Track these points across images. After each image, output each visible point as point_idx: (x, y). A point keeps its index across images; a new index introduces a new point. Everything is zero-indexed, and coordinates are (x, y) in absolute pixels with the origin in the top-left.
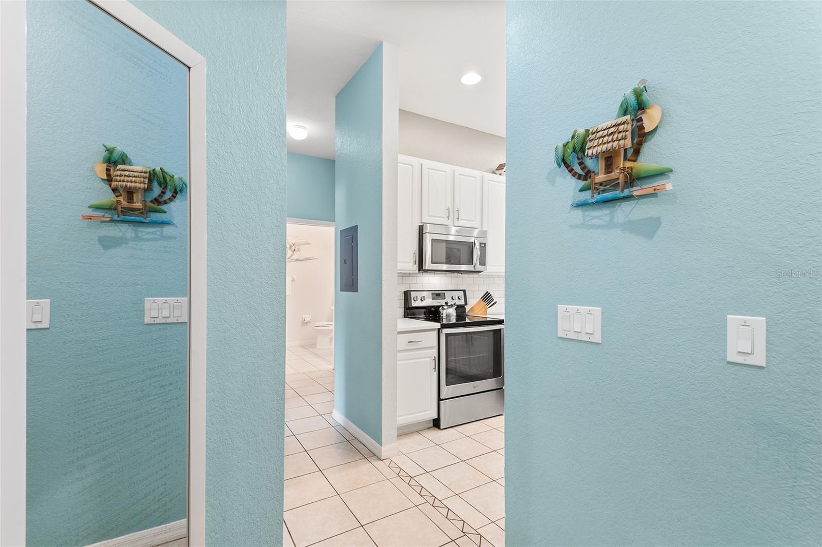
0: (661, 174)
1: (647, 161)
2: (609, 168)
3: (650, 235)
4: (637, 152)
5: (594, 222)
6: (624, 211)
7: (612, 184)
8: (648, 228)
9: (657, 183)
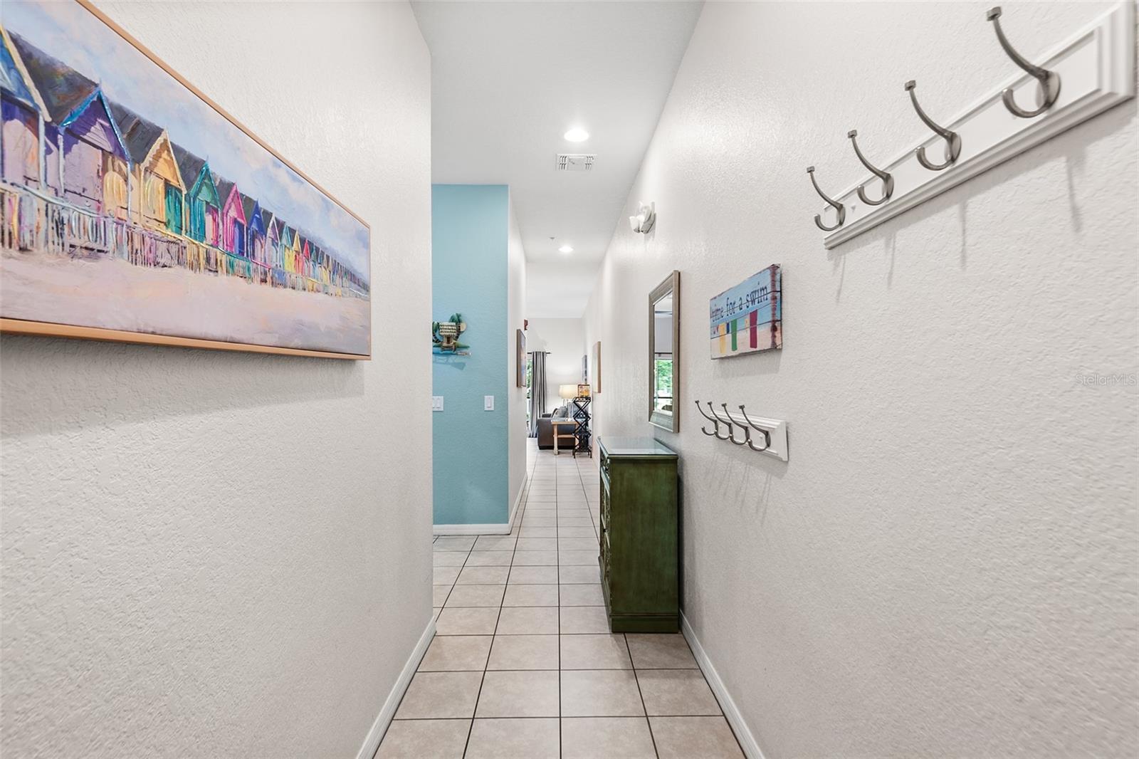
0: (466, 347)
1: (461, 341)
2: (448, 342)
3: (462, 369)
4: (457, 337)
5: (441, 361)
6: (452, 359)
7: (449, 348)
8: (461, 366)
9: (465, 350)
